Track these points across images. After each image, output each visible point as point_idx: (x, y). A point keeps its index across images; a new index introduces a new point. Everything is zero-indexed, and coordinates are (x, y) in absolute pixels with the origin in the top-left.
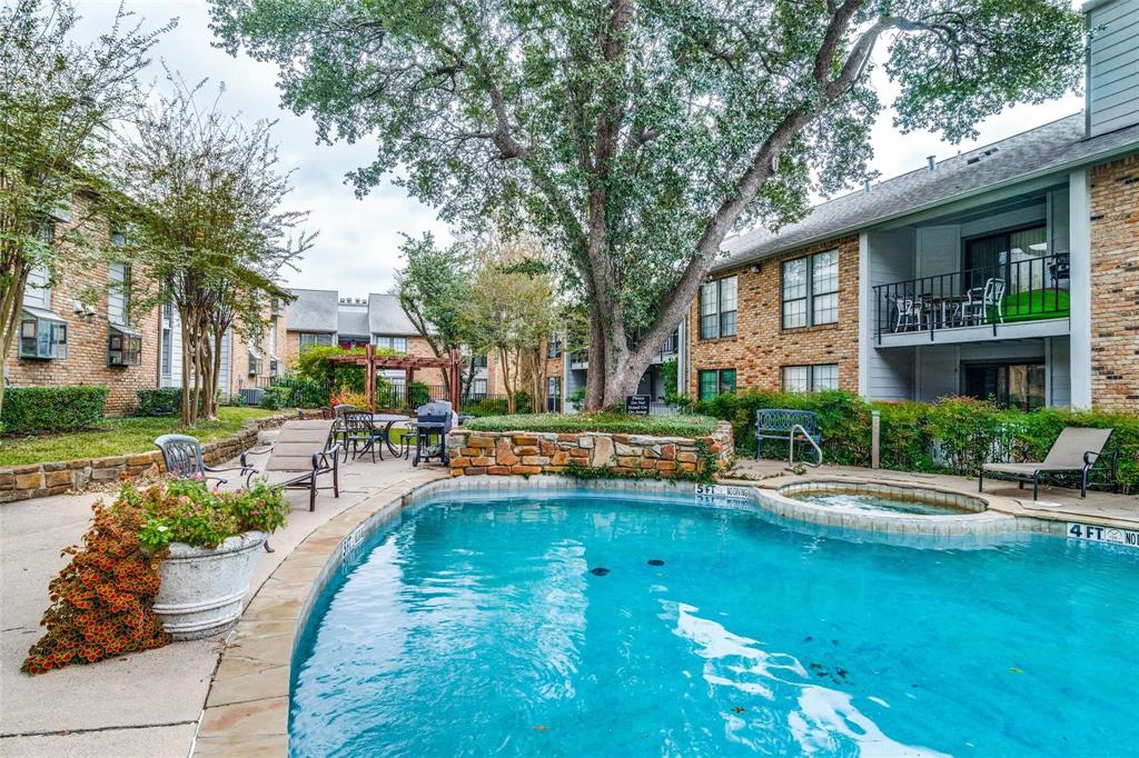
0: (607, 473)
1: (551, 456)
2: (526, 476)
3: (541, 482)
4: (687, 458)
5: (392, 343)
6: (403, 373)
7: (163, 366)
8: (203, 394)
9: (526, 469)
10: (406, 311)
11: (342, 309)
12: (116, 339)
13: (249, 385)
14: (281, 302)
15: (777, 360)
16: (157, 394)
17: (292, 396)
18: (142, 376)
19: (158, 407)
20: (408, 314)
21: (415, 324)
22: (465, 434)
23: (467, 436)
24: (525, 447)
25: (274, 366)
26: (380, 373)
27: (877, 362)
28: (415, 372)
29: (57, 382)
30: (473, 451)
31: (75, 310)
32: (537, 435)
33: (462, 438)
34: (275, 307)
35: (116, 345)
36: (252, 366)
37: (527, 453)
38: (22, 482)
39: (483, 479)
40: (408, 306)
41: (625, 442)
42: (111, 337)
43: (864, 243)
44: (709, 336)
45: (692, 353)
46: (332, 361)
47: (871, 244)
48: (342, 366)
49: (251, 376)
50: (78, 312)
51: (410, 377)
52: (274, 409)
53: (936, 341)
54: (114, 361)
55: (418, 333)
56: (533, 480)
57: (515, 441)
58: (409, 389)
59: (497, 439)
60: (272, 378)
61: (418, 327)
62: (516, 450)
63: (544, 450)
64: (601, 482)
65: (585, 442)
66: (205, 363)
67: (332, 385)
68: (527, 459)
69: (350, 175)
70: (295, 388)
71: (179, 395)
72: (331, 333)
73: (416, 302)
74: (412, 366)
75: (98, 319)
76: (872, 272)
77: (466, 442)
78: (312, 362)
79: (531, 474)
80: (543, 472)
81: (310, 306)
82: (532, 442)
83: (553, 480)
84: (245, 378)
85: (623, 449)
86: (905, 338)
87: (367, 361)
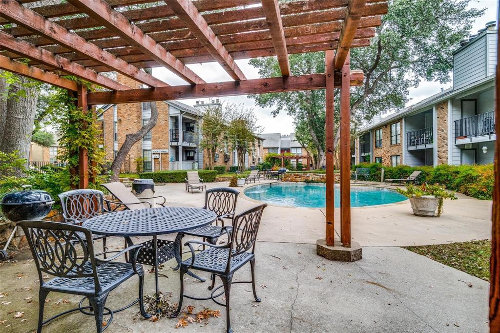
0: (312, 181)
1: (302, 178)
3: (300, 183)
5: (297, 150)
6: (295, 160)
7: (234, 161)
8: (242, 167)
9: (297, 181)
11: (282, 139)
12: (226, 156)
13: (253, 165)
14: (261, 141)
15: (389, 154)
16: (233, 167)
18: (230, 164)
19: (233, 170)
21: (301, 143)
23: (285, 174)
25: (259, 159)
27: (408, 154)
28: (299, 160)
29: (217, 165)
30: (286, 177)
32: (299, 174)
34: (259, 143)
36: (253, 160)
37: (297, 177)
38: (219, 179)
39: (288, 182)
41: (316, 175)
45: (374, 152)
46: (274, 158)
47: (405, 121)
49: (253, 163)
50: (220, 151)
51: (297, 161)
53: (417, 149)
54: (225, 160)
55: (302, 146)
57: (294, 175)
58: (297, 165)
60: (259, 163)
62: (295, 177)
63: (300, 177)
64: (311, 183)
65: (308, 175)
66: (242, 160)
67: (274, 164)
70: (265, 165)
71: (237, 167)
72: (278, 148)
74: (299, 158)
75: (223, 152)
76: (405, 129)
80: (300, 181)
81: (272, 139)
82: (298, 175)
83: (302, 183)
84: (252, 163)
85: (315, 176)
86: (412, 148)
87: (282, 158)
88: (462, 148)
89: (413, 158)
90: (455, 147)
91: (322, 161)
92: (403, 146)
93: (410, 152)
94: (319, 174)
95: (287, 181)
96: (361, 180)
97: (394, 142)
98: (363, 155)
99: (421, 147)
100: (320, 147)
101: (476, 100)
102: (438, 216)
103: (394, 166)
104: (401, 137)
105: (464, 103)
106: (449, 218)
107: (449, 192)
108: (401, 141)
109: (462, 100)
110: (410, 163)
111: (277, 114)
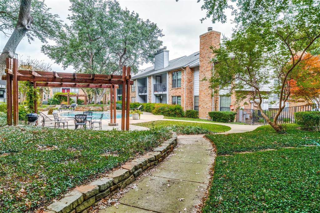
0: (93, 111)
2: (84, 111)
4: (101, 109)
5: (75, 90)
15: (131, 96)
17: (53, 102)
22: (76, 107)
25: (48, 96)
26: (71, 97)
27: (139, 97)
43: (137, 80)
48: (63, 96)
51: (77, 98)
52: (50, 105)
58: (77, 100)
60: (48, 99)
65: (90, 108)
67: (61, 100)
70: (53, 101)
74: (78, 96)
76: (137, 85)
78: (57, 96)
82: (84, 107)
86: (140, 94)
87: (68, 96)
88: (156, 96)
89: (141, 99)
90: (154, 95)
91: (98, 100)
92: (137, 93)
93: (140, 96)
94: (96, 107)
95: (78, 111)
96: (118, 109)
97: (133, 91)
98: (118, 95)
99: (143, 94)
100: (96, 92)
101: (161, 76)
102: (139, 119)
103: (133, 102)
104: (136, 88)
105: (157, 77)
106: (142, 119)
107: (141, 112)
108: (136, 90)
109: (156, 76)
110: (139, 101)
111: (66, 68)
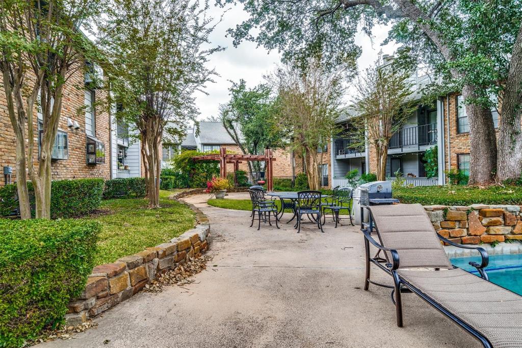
1: (514, 226)
2: (492, 244)
3: (505, 249)
5: (212, 148)
9: (493, 238)
10: (226, 128)
12: (91, 146)
20: (227, 130)
21: (232, 136)
22: (443, 209)
23: (445, 210)
24: (494, 219)
28: (239, 164)
29: (62, 176)
30: (450, 224)
31: (69, 125)
32: (502, 207)
33: (441, 212)
35: (91, 150)
37: (495, 224)
40: (228, 125)
42: (88, 144)
44: (463, 131)
45: (450, 143)
46: (194, 159)
50: (70, 127)
51: (236, 167)
54: (90, 162)
55: (233, 142)
56: (498, 248)
57: (482, 214)
59: (468, 212)
61: (233, 138)
62: (485, 221)
63: (508, 220)
68: (493, 229)
69: (230, 31)
72: (178, 145)
73: (234, 124)
74: (237, 161)
75: (81, 132)
77: (445, 215)
79: (498, 242)
80: (507, 240)
82: (498, 214)
83: (515, 247)
